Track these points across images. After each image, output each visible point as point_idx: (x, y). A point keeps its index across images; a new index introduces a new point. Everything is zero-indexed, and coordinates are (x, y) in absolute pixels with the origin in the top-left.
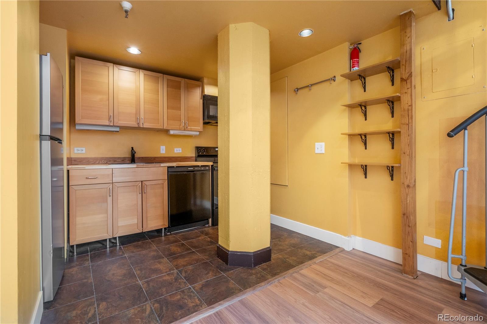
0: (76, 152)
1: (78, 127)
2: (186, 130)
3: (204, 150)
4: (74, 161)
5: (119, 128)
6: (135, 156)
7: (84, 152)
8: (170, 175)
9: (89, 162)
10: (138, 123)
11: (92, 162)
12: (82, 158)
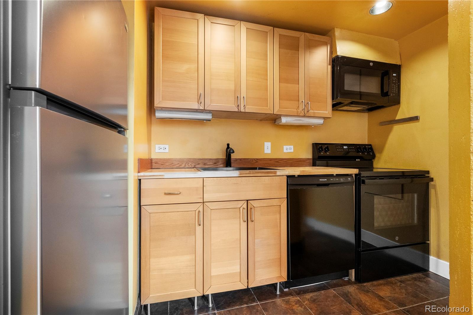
0: (157, 150)
1: (159, 114)
2: (307, 115)
3: (327, 148)
4: (156, 164)
5: (211, 115)
6: (232, 158)
7: (167, 151)
8: (290, 189)
9: (173, 165)
10: (238, 106)
11: (177, 165)
12: (164, 159)
